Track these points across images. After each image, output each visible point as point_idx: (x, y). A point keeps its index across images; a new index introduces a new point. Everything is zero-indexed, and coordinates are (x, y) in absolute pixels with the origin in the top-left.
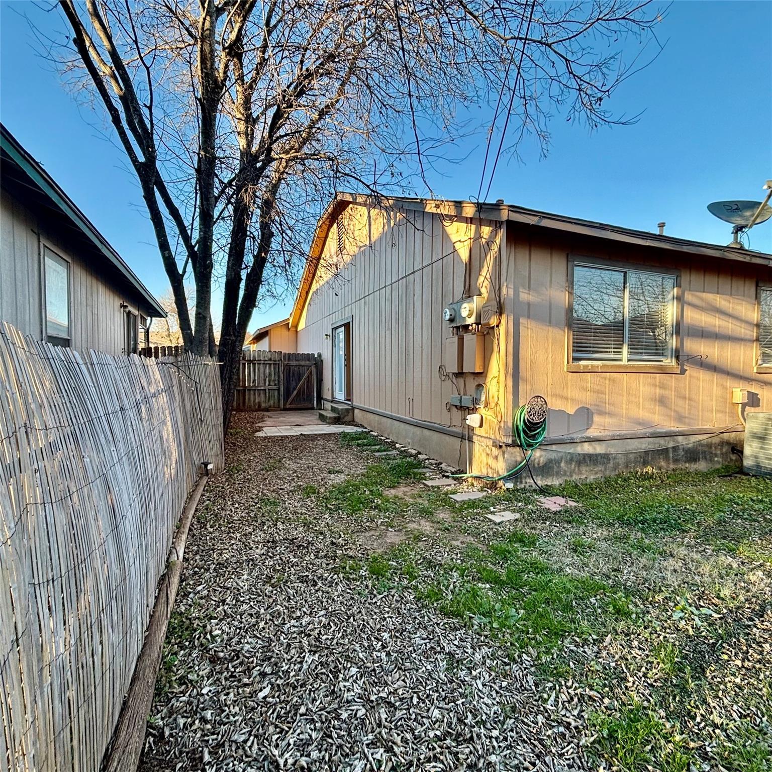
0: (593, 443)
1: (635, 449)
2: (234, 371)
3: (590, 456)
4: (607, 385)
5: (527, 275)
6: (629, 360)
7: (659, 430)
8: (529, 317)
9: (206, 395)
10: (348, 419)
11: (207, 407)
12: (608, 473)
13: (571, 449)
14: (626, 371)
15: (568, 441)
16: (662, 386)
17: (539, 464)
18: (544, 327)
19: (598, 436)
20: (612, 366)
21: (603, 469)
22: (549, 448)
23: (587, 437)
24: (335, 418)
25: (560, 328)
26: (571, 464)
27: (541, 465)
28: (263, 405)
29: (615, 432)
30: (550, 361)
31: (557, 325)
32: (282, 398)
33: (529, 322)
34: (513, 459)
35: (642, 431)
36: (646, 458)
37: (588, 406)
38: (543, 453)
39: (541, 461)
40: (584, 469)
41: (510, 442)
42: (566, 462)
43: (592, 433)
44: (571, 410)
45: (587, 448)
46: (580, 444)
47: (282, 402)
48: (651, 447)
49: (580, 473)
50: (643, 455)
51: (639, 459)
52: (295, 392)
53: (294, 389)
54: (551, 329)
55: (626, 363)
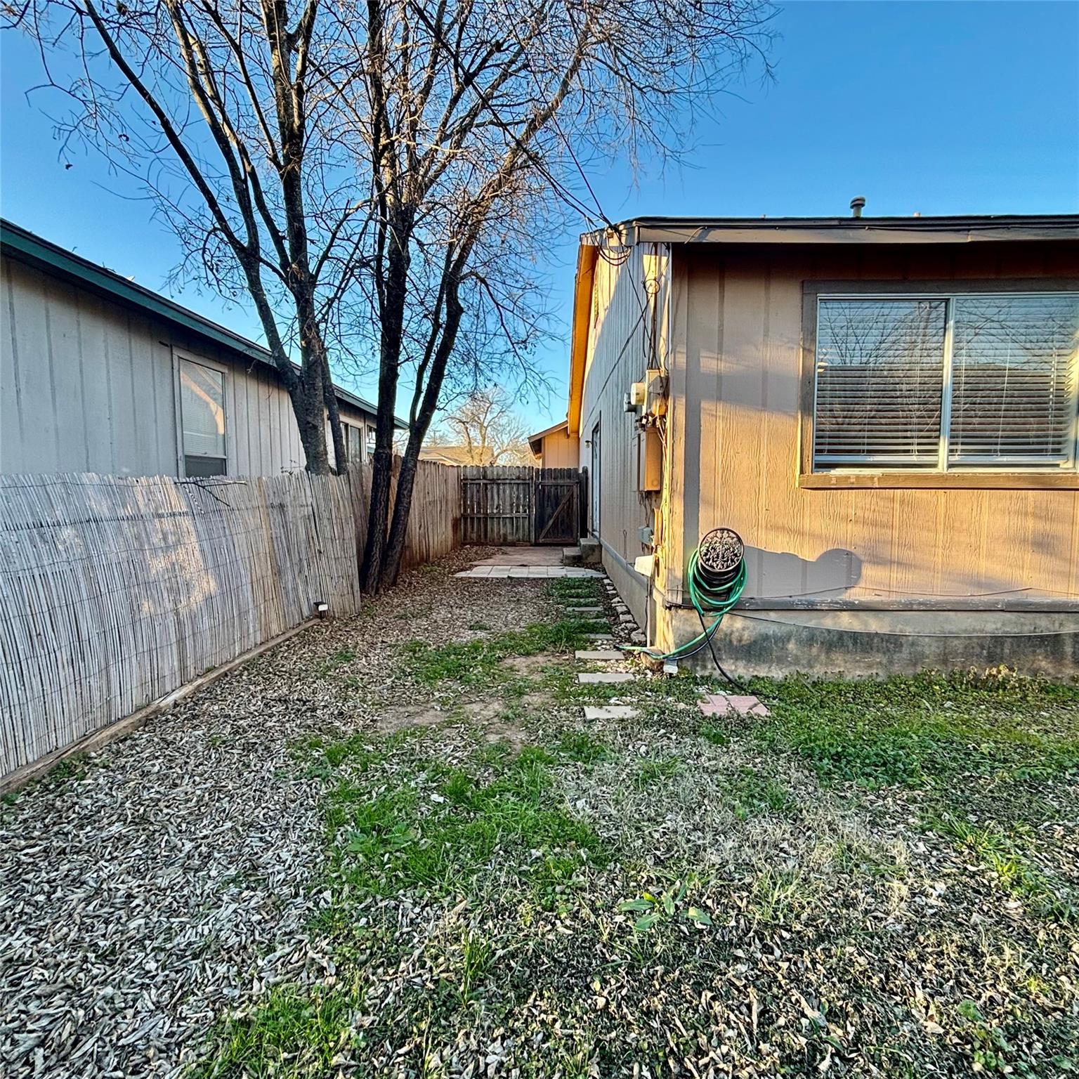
0: (861, 614)
1: (965, 631)
2: (405, 492)
3: (855, 637)
4: (897, 514)
5: (716, 327)
6: (951, 466)
7: (1030, 600)
8: (719, 399)
9: (326, 522)
10: (591, 559)
11: (328, 535)
12: (896, 669)
13: (812, 621)
14: (943, 485)
15: (802, 607)
16: (1042, 515)
17: (740, 641)
18: (752, 414)
19: (871, 602)
20: (907, 477)
21: (884, 661)
22: (762, 615)
23: (846, 603)
24: (574, 557)
25: (785, 413)
26: (811, 645)
27: (743, 643)
28: (509, 538)
29: (916, 597)
30: (764, 471)
31: (780, 409)
32: (533, 529)
33: (720, 406)
34: (689, 629)
35: (985, 599)
36: (993, 648)
37: (852, 549)
38: (749, 623)
39: (745, 637)
40: (838, 657)
41: (679, 601)
42: (800, 642)
43: (857, 595)
44: (810, 553)
45: (846, 622)
46: (831, 614)
47: (533, 534)
48: (1013, 630)
49: (830, 662)
50: (987, 643)
51: (977, 650)
52: (551, 522)
53: (550, 517)
54: (765, 415)
55: (945, 472)
